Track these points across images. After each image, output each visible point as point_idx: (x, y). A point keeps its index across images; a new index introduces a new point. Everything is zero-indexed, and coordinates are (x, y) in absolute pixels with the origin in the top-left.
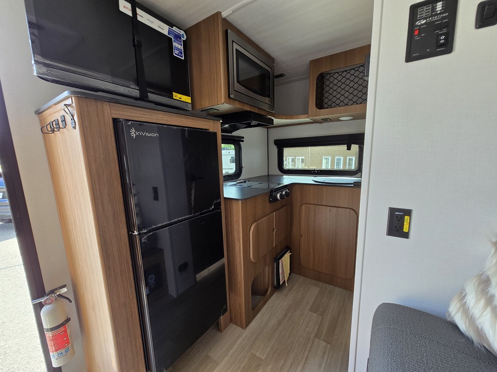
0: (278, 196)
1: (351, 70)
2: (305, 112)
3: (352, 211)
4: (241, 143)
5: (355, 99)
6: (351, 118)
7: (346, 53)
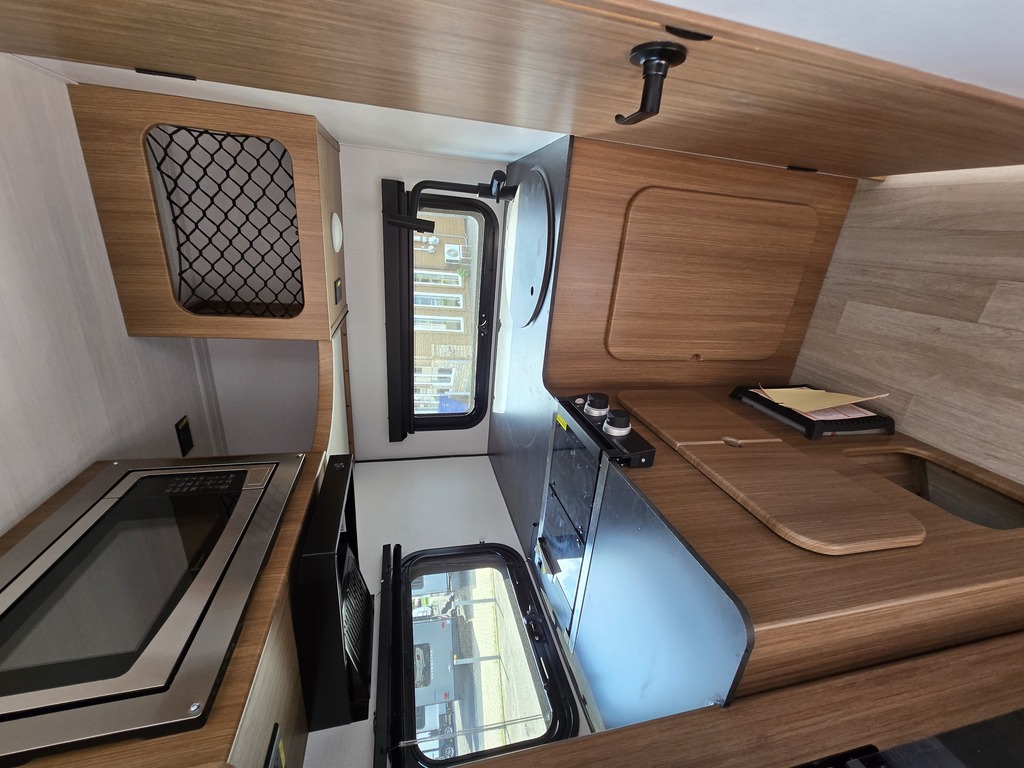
0: (617, 432)
1: (172, 202)
2: (309, 351)
3: (635, 203)
4: (405, 553)
5: (275, 193)
6: (336, 217)
7: (105, 216)
